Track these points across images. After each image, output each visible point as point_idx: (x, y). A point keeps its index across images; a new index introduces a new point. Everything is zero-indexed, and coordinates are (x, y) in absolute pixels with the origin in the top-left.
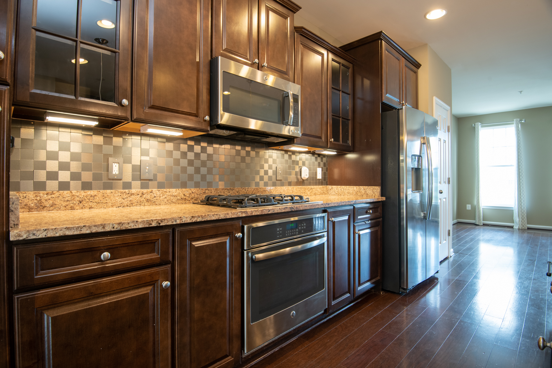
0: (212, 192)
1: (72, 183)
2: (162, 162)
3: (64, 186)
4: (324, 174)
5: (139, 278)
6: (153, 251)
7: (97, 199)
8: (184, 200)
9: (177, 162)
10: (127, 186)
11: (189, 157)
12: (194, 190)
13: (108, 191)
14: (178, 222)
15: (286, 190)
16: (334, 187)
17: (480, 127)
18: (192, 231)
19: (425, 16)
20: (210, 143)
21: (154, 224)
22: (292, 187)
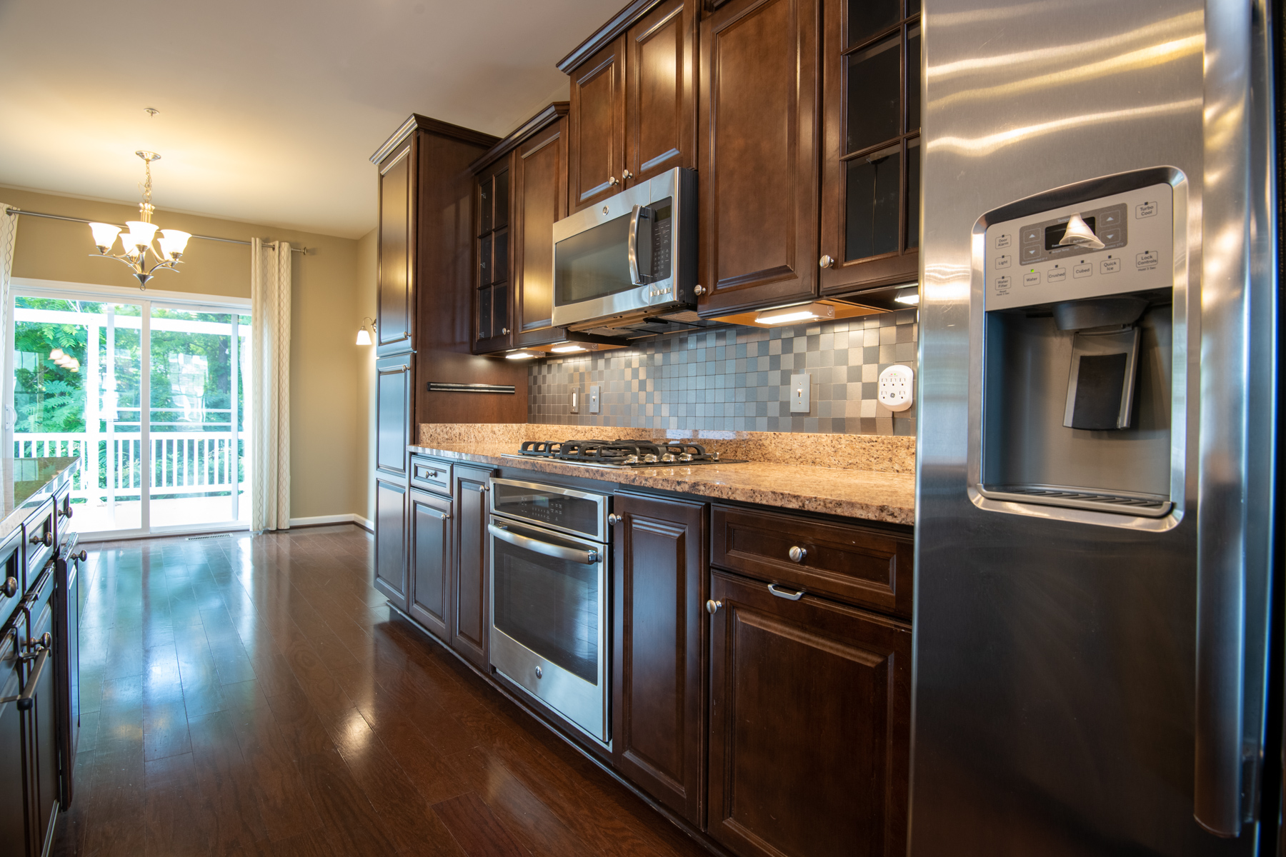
15: (808, 442)
22: (836, 435)
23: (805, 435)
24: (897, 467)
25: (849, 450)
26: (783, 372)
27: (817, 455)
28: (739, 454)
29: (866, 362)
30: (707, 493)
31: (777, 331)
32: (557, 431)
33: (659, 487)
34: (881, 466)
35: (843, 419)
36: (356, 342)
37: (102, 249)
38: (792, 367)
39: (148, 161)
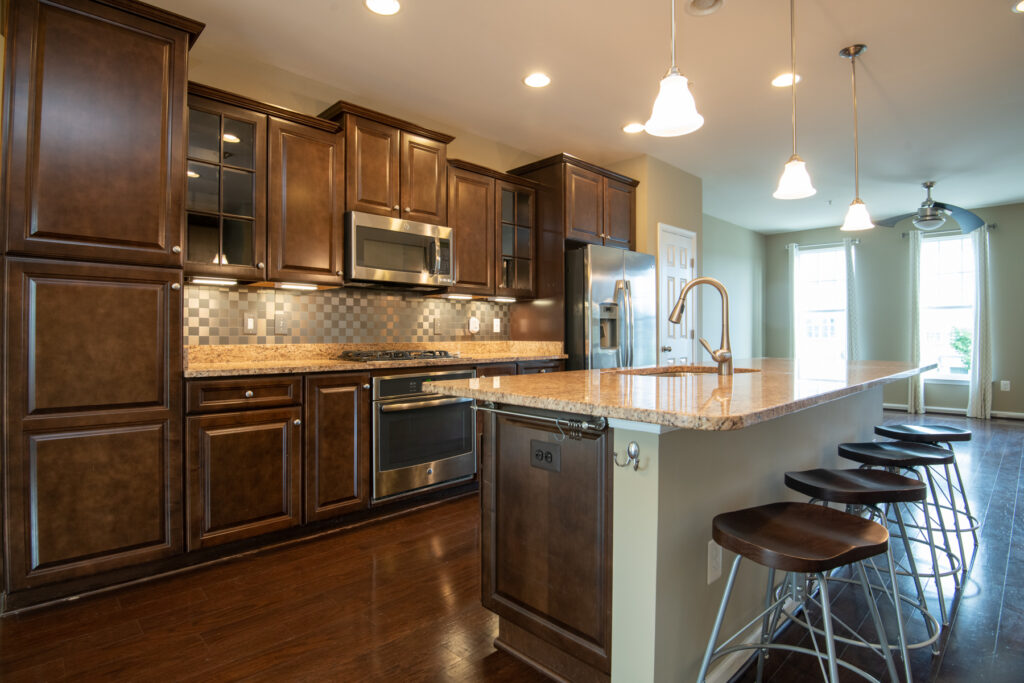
0: (352, 348)
1: (211, 337)
2: (297, 316)
3: (204, 341)
4: (504, 326)
5: (274, 415)
6: (286, 394)
7: (234, 353)
8: (320, 355)
9: (313, 316)
10: (262, 340)
11: (325, 310)
12: (331, 345)
13: (244, 346)
14: (308, 370)
16: (516, 342)
17: (795, 250)
18: (321, 380)
19: (622, 129)
20: (350, 294)
21: (287, 371)
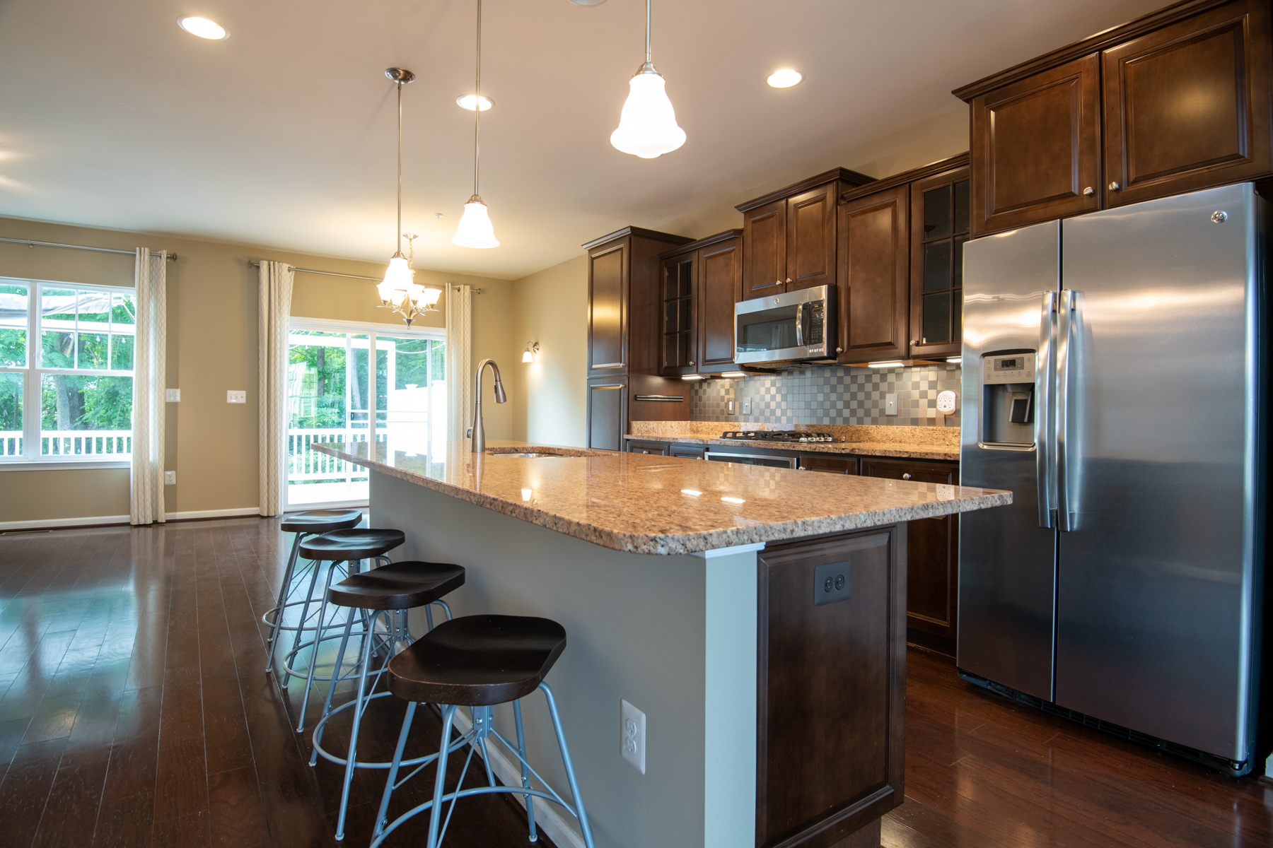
15: (897, 431)
22: (913, 427)
23: (895, 427)
24: (947, 443)
25: (921, 435)
26: (881, 392)
27: (902, 438)
28: (854, 438)
29: (930, 388)
30: (860, 453)
31: (876, 371)
32: (717, 426)
33: (832, 451)
34: (938, 443)
35: (917, 419)
36: (522, 359)
37: (385, 302)
38: (886, 390)
39: (411, 240)
